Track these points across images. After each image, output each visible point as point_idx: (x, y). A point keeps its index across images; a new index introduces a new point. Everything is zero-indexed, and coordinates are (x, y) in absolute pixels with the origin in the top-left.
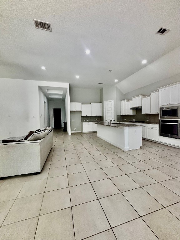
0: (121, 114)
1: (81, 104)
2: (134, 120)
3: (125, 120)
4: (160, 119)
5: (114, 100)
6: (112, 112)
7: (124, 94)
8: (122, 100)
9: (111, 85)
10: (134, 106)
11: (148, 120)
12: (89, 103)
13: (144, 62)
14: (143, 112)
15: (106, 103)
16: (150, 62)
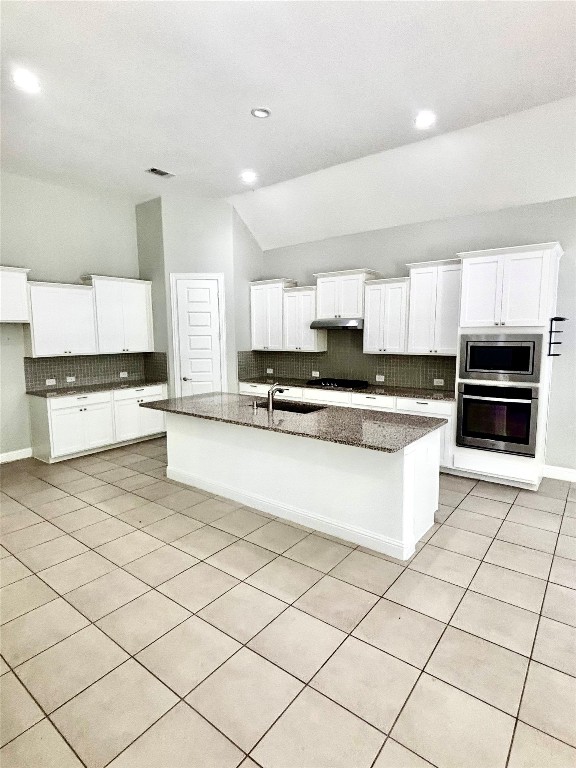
0: (258, 346)
1: (25, 277)
2: (316, 374)
3: (270, 371)
4: (458, 380)
5: (221, 277)
6: (216, 337)
7: (264, 248)
8: (260, 279)
9: (217, 191)
10: (326, 315)
11: (380, 378)
12: (76, 278)
13: (425, 120)
14: (371, 346)
15: (181, 286)
16: (450, 124)
